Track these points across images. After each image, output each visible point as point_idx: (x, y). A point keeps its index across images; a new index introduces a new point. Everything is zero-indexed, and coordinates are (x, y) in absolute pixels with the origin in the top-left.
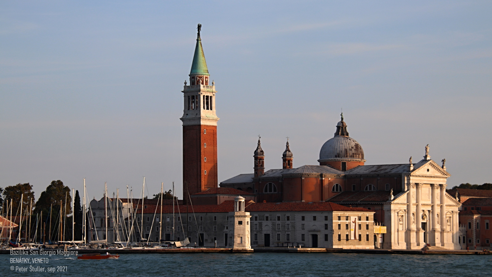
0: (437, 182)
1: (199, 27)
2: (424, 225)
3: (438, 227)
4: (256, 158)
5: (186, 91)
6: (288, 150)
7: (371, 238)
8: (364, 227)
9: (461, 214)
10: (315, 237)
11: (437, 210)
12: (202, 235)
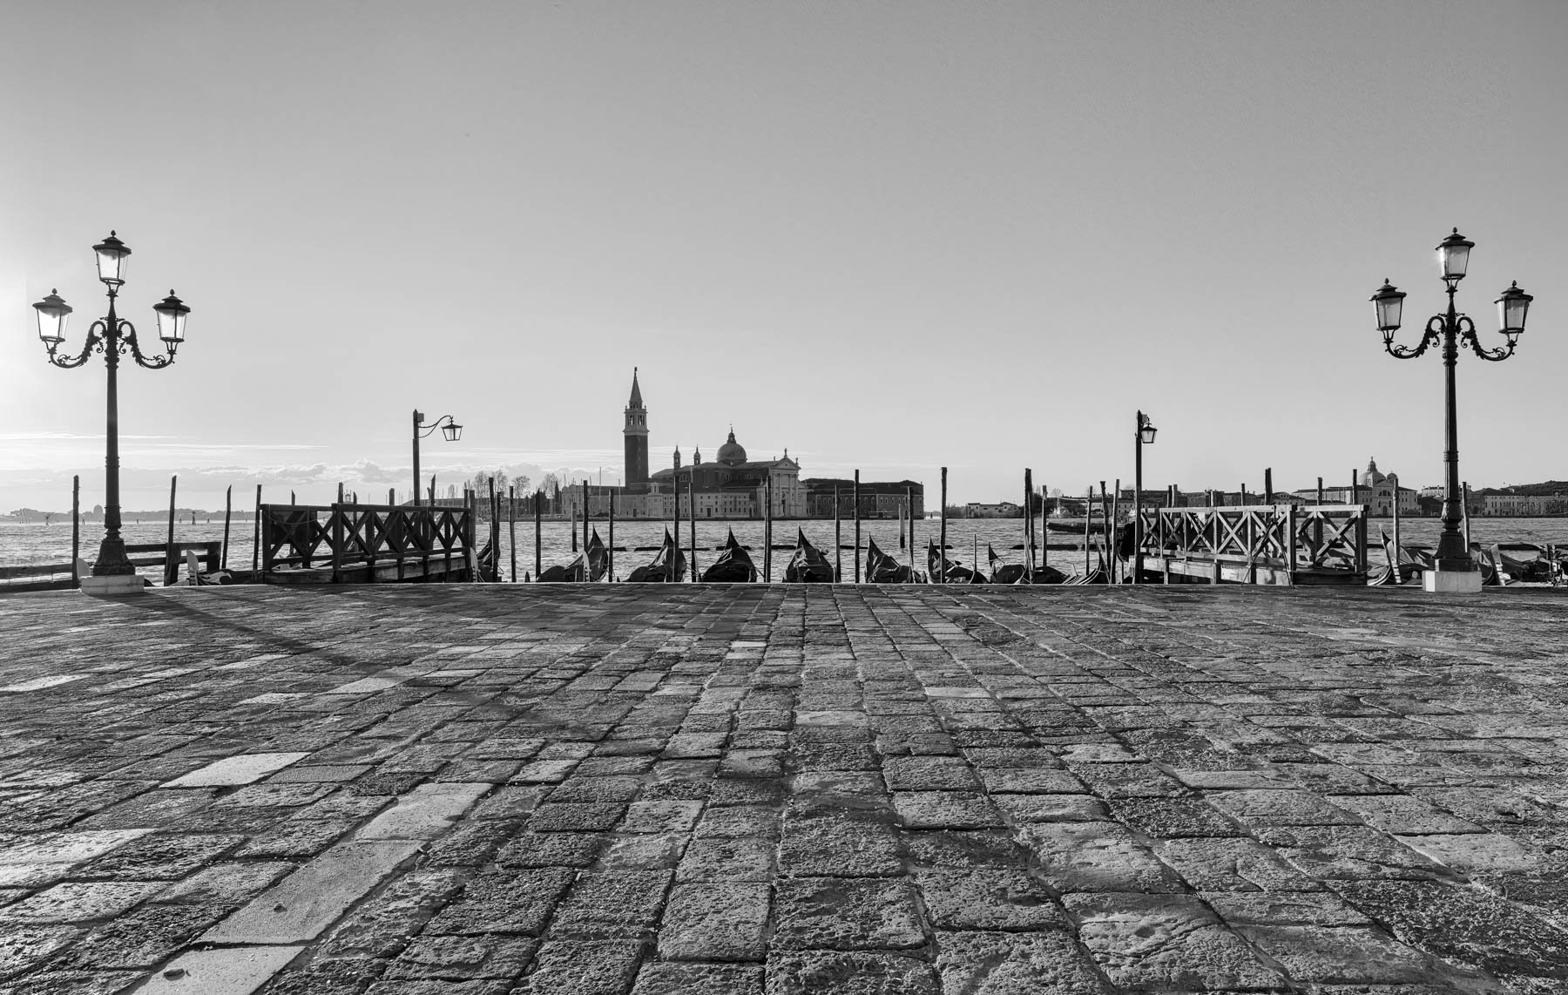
0: (792, 473)
1: (636, 369)
2: (783, 502)
3: (793, 503)
4: (675, 458)
5: (627, 412)
6: (697, 452)
7: (748, 510)
8: (742, 504)
9: (808, 494)
10: (709, 510)
11: (792, 491)
12: (635, 510)
